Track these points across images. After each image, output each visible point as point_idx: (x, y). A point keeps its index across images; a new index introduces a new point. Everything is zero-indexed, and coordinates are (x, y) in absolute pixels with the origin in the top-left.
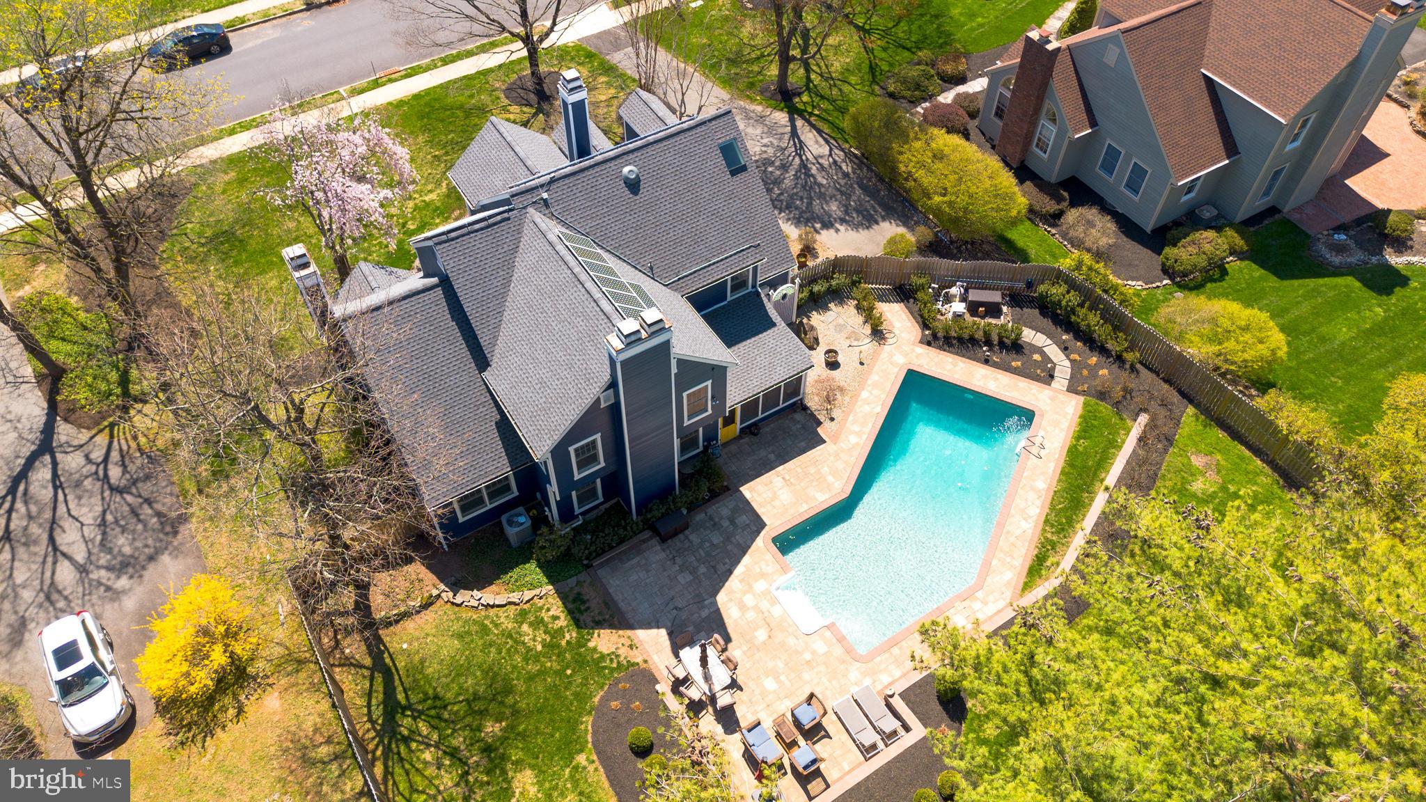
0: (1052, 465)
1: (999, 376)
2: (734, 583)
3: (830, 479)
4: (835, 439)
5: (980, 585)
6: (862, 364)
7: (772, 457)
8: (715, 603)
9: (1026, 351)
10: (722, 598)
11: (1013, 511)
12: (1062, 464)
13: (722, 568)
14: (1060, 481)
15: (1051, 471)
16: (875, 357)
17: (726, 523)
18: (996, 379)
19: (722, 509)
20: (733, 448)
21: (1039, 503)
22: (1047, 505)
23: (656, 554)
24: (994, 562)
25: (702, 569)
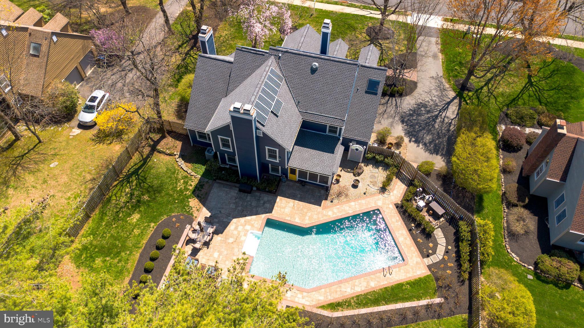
0: (386, 282)
1: (408, 239)
2: (242, 220)
3: (307, 218)
4: (325, 208)
5: (308, 291)
6: (365, 194)
7: (299, 196)
8: (231, 220)
9: (430, 240)
10: (235, 220)
11: (350, 282)
12: (390, 285)
13: (245, 213)
14: (381, 289)
15: (382, 284)
16: (372, 195)
17: (262, 202)
18: (406, 239)
19: (266, 197)
20: (291, 184)
21: (363, 289)
22: (366, 292)
23: (234, 193)
24: (323, 290)
25: (240, 208)
